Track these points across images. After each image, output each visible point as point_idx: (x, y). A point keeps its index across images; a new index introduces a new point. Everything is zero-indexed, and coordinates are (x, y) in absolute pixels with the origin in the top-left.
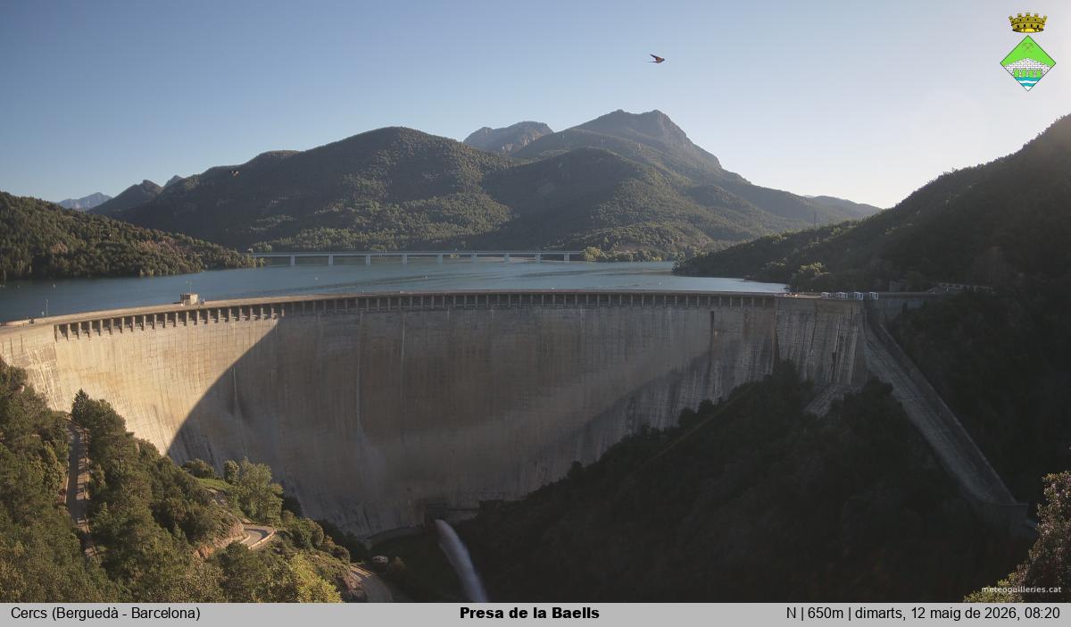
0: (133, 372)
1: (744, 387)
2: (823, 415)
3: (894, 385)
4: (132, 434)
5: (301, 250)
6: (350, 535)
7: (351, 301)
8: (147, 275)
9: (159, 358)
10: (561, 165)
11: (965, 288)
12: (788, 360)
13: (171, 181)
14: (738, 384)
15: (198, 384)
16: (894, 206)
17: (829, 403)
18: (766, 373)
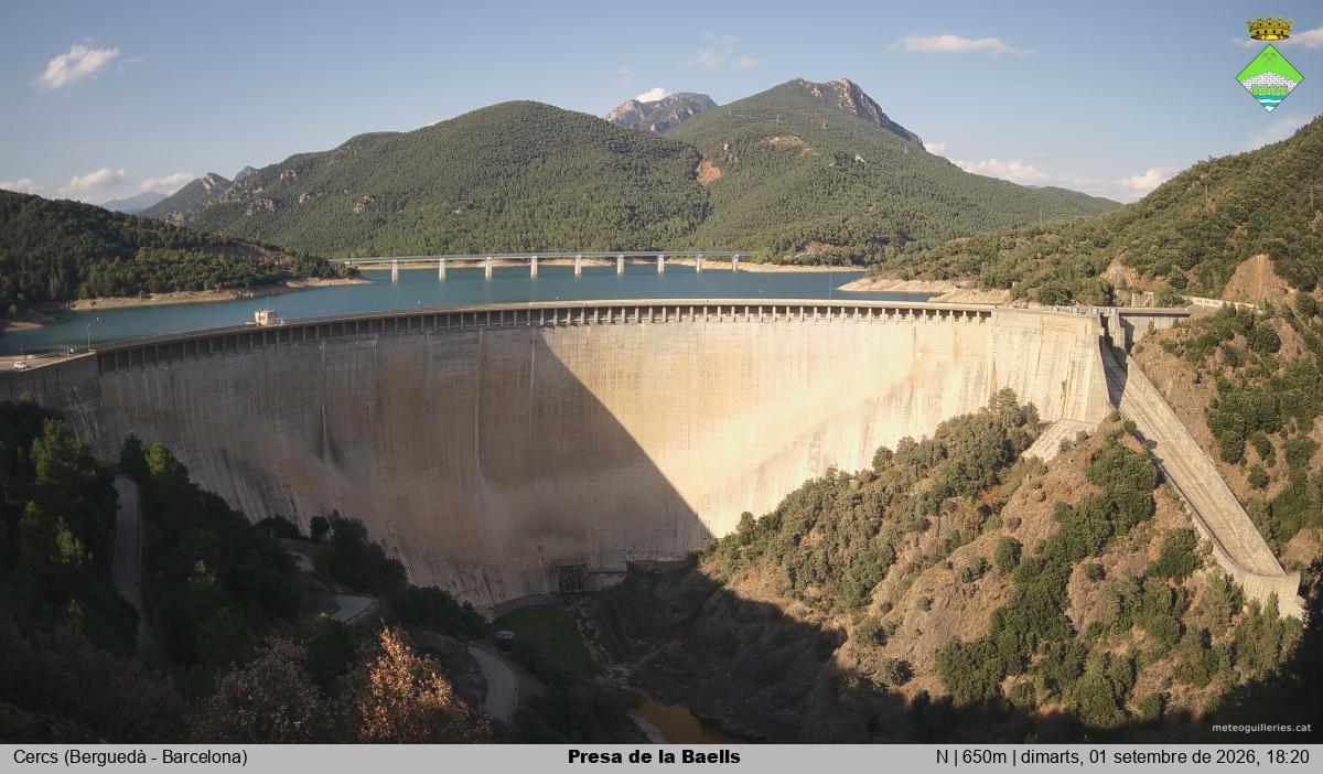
0: (197, 409)
1: (955, 422)
2: (1051, 459)
3: (1138, 424)
4: (198, 485)
5: (405, 254)
6: (468, 606)
7: (468, 315)
8: (213, 288)
9: (229, 391)
10: (726, 146)
11: (1225, 305)
12: (1008, 390)
13: (242, 173)
14: (947, 417)
15: (278, 423)
16: (1138, 200)
17: (1058, 443)
18: (981, 405)
